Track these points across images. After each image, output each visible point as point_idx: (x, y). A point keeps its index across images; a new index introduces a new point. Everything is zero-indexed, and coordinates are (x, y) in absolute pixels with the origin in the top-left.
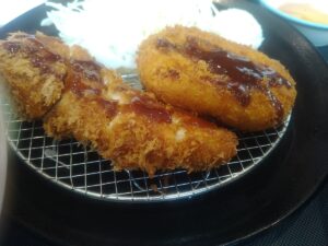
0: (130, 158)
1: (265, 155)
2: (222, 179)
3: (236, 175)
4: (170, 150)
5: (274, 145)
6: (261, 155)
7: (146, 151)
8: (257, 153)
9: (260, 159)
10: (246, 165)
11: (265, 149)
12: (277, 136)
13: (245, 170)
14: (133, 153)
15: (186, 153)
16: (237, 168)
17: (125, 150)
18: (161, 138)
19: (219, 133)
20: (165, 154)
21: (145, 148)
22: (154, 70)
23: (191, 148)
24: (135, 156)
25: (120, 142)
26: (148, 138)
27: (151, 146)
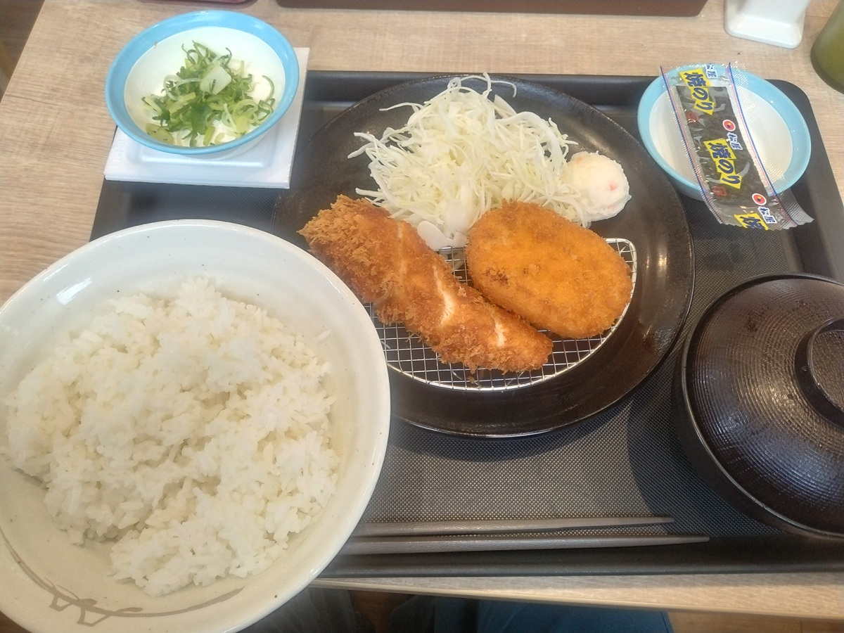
0: (457, 357)
1: (581, 361)
2: (534, 379)
3: (549, 377)
4: (491, 356)
5: (593, 351)
6: (576, 360)
7: (472, 355)
8: (573, 358)
9: (575, 364)
10: (559, 368)
11: (582, 355)
12: (599, 342)
13: (557, 374)
14: (459, 352)
15: (503, 359)
16: (549, 370)
17: (452, 348)
18: (485, 345)
19: (534, 343)
20: (487, 357)
21: (471, 352)
22: (484, 270)
23: (507, 355)
24: (461, 355)
25: (449, 342)
26: (475, 344)
27: (476, 352)
